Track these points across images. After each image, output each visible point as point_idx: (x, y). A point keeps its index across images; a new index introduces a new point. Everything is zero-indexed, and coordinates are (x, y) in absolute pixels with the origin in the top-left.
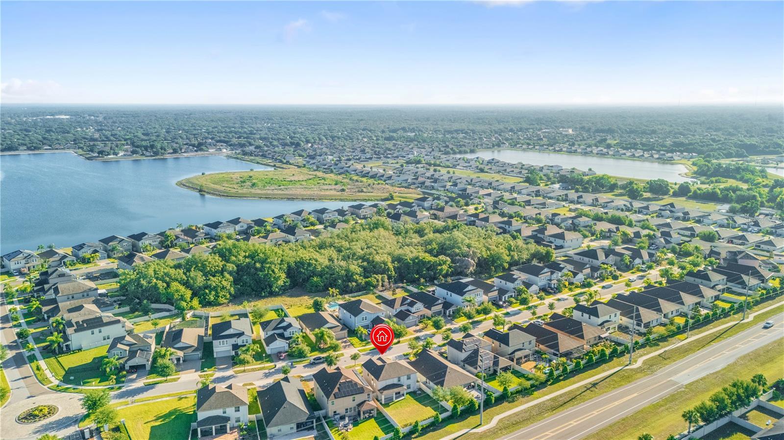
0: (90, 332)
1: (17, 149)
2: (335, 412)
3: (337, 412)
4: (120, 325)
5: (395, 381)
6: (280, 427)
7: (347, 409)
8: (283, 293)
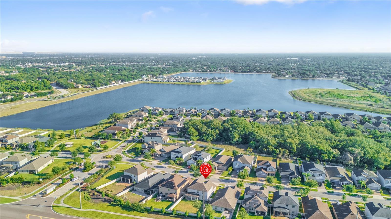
0: (150, 137)
1: (252, 72)
2: (161, 192)
3: (162, 193)
4: (161, 138)
5: (196, 192)
6: (138, 188)
7: (166, 193)
8: (235, 145)
